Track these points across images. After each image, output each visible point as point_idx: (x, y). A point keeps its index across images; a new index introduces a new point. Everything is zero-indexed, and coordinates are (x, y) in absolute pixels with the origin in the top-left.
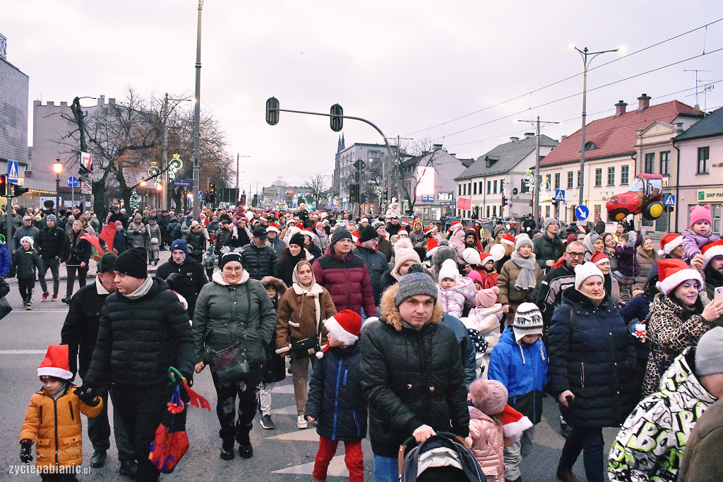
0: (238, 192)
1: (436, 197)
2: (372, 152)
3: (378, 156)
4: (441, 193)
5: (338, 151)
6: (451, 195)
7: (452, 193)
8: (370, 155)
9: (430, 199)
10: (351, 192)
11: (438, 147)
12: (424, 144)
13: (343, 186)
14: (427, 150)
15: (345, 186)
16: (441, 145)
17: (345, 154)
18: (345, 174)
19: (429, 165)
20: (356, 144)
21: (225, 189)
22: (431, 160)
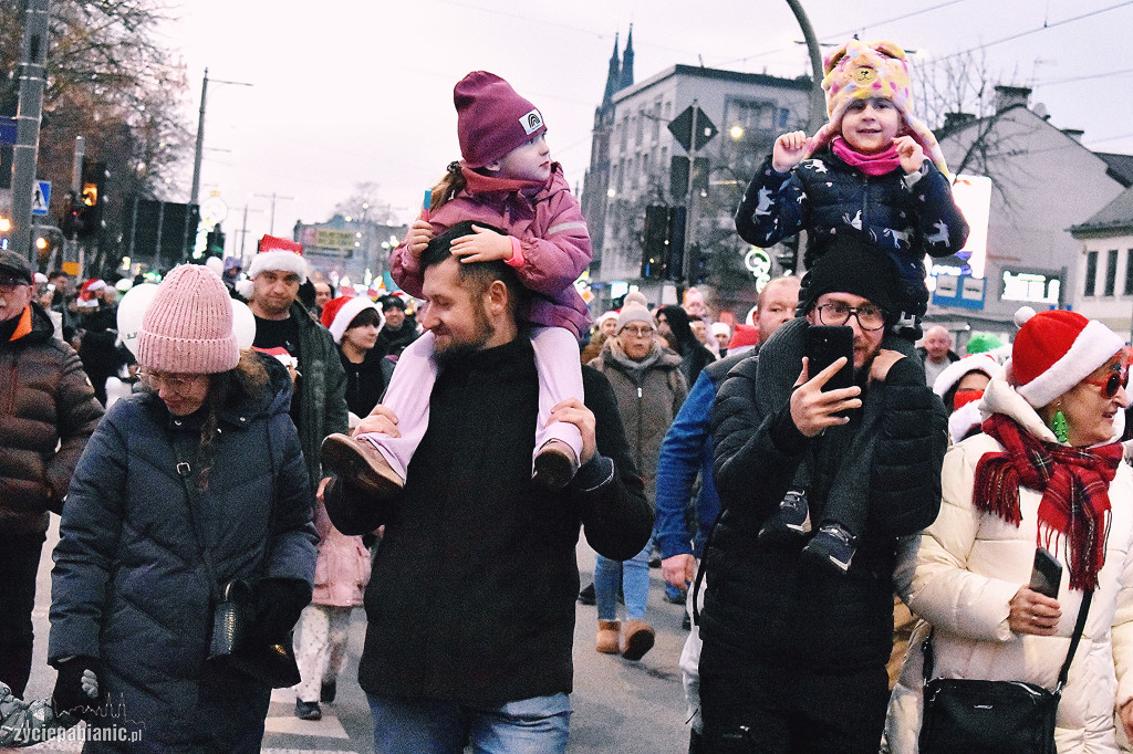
0: (196, 219)
1: (993, 286)
2: (743, 104)
3: (766, 122)
4: (1014, 274)
5: (609, 91)
6: (1054, 284)
7: (1061, 276)
8: (733, 114)
9: (966, 295)
10: (646, 261)
11: (1014, 95)
12: (956, 77)
13: (616, 231)
14: (970, 107)
15: (624, 232)
16: (1025, 92)
17: (633, 106)
18: (627, 184)
19: (973, 165)
20: (682, 70)
21: (144, 202)
22: (980, 144)
